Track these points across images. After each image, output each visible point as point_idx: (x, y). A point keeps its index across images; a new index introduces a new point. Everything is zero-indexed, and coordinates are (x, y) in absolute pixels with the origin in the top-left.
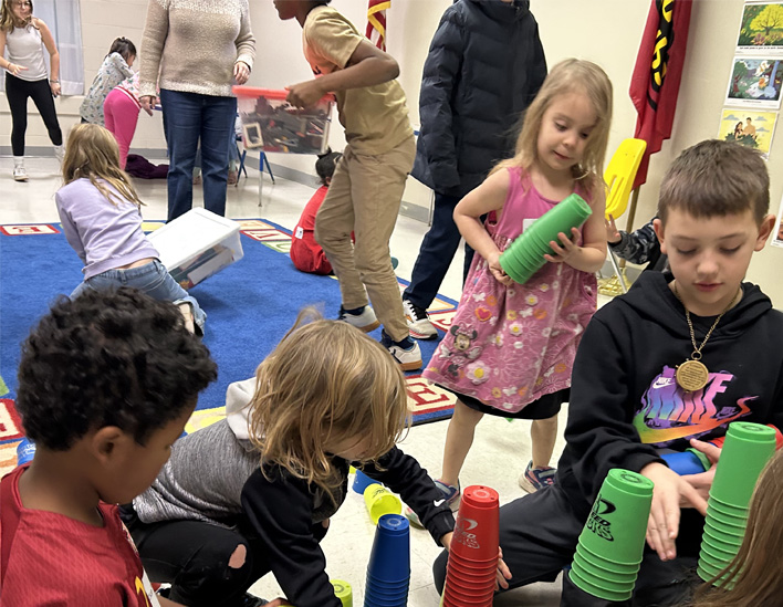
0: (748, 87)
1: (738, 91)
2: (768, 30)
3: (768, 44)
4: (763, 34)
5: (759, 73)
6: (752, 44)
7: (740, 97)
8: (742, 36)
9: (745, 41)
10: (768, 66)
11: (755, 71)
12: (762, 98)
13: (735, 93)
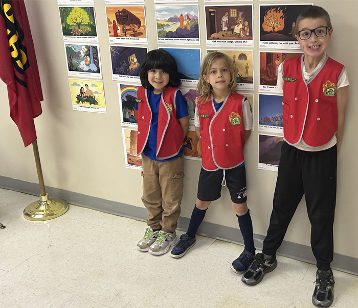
0: (79, 64)
1: (73, 66)
2: (79, 25)
3: (82, 35)
4: (77, 28)
5: (82, 54)
6: (72, 35)
7: (76, 70)
8: (64, 29)
9: (67, 32)
10: (86, 50)
11: (80, 53)
12: (90, 71)
13: (72, 68)
